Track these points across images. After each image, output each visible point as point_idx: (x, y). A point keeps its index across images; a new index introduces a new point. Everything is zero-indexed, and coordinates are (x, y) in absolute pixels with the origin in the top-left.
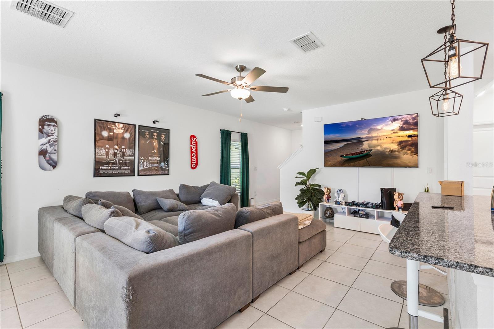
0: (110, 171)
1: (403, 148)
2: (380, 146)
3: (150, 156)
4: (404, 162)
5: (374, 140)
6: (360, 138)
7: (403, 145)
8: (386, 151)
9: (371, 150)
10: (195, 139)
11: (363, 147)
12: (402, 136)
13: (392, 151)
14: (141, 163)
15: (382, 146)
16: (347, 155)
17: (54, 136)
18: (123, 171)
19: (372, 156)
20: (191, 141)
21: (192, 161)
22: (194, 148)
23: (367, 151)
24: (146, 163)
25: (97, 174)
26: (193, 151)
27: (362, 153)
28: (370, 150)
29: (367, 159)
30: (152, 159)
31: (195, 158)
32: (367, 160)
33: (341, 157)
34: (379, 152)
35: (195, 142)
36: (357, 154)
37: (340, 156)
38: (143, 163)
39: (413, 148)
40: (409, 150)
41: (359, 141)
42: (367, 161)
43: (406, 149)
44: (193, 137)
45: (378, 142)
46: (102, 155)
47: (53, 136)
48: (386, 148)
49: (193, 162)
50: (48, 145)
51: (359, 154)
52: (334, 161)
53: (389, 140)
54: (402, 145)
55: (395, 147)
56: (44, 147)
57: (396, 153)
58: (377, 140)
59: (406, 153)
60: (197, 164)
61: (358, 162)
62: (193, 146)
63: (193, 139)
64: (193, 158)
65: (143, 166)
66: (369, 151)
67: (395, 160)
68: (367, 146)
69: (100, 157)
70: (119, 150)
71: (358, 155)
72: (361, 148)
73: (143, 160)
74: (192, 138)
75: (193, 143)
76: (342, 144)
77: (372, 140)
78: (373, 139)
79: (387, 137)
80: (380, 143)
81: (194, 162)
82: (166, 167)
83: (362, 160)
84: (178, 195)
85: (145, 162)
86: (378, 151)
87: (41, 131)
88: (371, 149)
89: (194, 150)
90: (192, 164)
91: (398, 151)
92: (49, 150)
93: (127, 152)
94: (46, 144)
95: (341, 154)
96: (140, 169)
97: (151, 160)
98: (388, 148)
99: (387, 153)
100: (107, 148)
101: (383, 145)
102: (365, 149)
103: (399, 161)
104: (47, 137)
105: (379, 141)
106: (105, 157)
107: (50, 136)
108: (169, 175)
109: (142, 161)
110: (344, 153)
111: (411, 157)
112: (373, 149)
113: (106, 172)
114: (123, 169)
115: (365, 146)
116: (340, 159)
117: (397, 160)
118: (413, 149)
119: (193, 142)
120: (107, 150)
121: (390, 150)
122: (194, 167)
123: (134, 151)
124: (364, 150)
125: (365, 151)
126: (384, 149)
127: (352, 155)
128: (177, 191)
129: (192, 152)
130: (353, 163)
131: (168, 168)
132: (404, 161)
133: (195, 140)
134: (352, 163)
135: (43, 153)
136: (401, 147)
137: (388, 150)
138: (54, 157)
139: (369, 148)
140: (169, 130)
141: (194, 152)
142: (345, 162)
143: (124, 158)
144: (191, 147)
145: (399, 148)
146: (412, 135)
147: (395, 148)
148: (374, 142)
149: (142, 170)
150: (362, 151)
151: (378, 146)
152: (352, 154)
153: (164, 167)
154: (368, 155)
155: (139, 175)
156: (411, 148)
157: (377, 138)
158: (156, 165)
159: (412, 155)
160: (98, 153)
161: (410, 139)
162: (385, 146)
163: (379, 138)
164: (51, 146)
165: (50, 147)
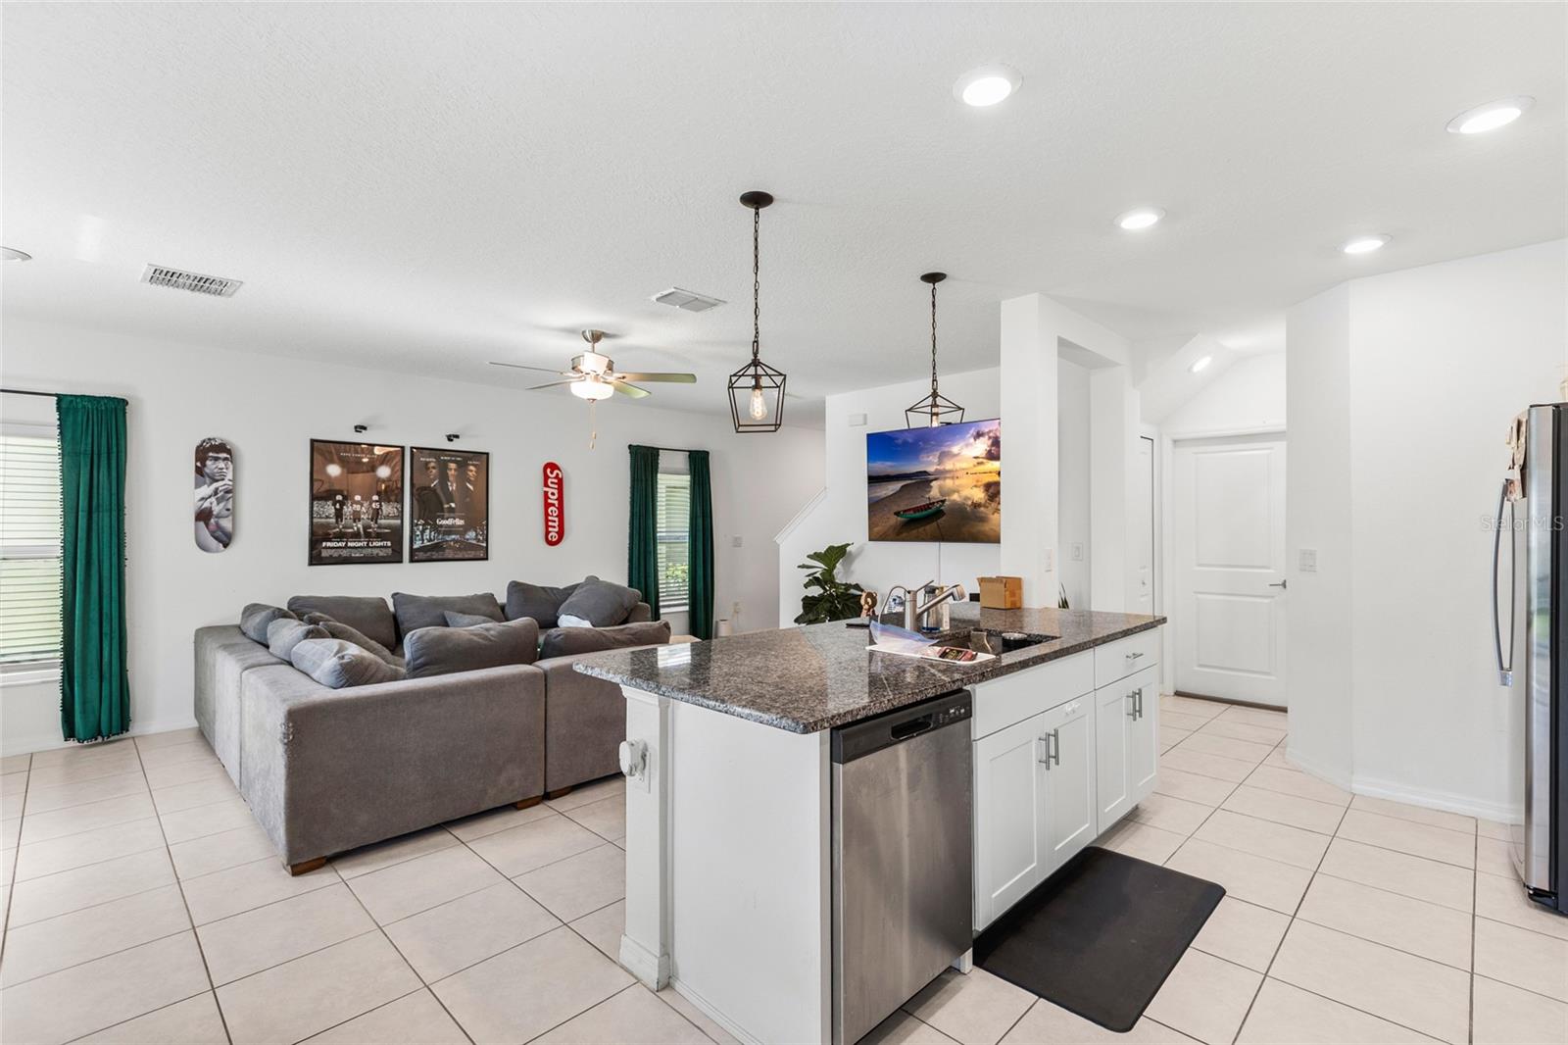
0: (344, 551)
1: (992, 498)
2: (958, 492)
3: (439, 517)
4: (994, 530)
5: (949, 477)
6: (920, 472)
8: (968, 505)
9: (943, 501)
10: (556, 472)
11: (932, 493)
12: (989, 473)
13: (975, 506)
14: (418, 533)
15: (961, 492)
16: (907, 511)
17: (226, 482)
18: (375, 551)
19: (945, 514)
20: (546, 477)
21: (547, 526)
22: (553, 494)
23: (938, 502)
24: (431, 532)
25: (315, 559)
26: (549, 501)
27: (929, 509)
28: (942, 501)
29: (937, 521)
30: (444, 522)
31: (556, 519)
32: (937, 524)
33: (896, 516)
34: (957, 507)
35: (556, 481)
36: (921, 511)
37: (895, 514)
38: (423, 532)
41: (923, 480)
42: (938, 526)
43: (995, 501)
44: (552, 466)
45: (955, 483)
46: (327, 517)
47: (223, 480)
48: (967, 498)
49: (550, 529)
50: (213, 499)
51: (926, 510)
52: (884, 525)
53: (969, 480)
54: (990, 491)
55: (979, 495)
56: (206, 504)
57: (981, 509)
58: (953, 478)
59: (997, 510)
60: (561, 534)
61: (923, 528)
62: (550, 491)
63: (552, 473)
64: (550, 518)
65: (423, 540)
66: (941, 503)
67: (979, 524)
68: (938, 492)
69: (323, 520)
70: (366, 504)
71: (923, 513)
72: (926, 496)
73: (423, 525)
74: (549, 470)
75: (552, 483)
76: (897, 486)
77: (945, 478)
79: (967, 473)
80: (959, 487)
81: (554, 527)
82: (479, 540)
83: (929, 523)
84: (503, 608)
85: (428, 531)
86: (954, 503)
87: (199, 471)
88: (944, 498)
89: (553, 500)
90: (547, 533)
91: (983, 506)
92: (216, 509)
93: (383, 508)
94: (210, 497)
95: (896, 509)
96: (415, 546)
97: (441, 526)
98: (969, 498)
99: (969, 509)
100: (339, 501)
101: (963, 491)
102: (933, 498)
103: (985, 528)
104: (211, 484)
105: (957, 482)
106: (334, 520)
107: (217, 481)
108: (487, 559)
109: (421, 527)
110: (902, 507)
112: (947, 498)
113: (336, 555)
114: (375, 547)
115: (935, 491)
116: (893, 520)
117: (983, 524)
119: (550, 480)
120: (338, 506)
121: (973, 502)
122: (554, 540)
123: (399, 506)
124: (933, 501)
125: (933, 504)
126: (964, 499)
127: (915, 512)
128: (502, 598)
129: (547, 505)
130: (916, 531)
131: (484, 545)
132: (994, 528)
133: (557, 474)
134: (914, 529)
135: (203, 516)
136: (989, 496)
137: (970, 502)
138: (226, 524)
139: (941, 495)
140: (487, 454)
141: (553, 505)
142: (903, 526)
143: (376, 523)
144: (546, 493)
145: (986, 497)
147: (979, 499)
148: (949, 483)
149: (418, 550)
150: (930, 504)
151: (954, 491)
152: (914, 510)
153: (474, 542)
154: (939, 513)
155: (412, 560)
157: (952, 474)
158: (453, 537)
160: (318, 513)
162: (966, 492)
163: (957, 474)
164: (219, 501)
165: (218, 504)
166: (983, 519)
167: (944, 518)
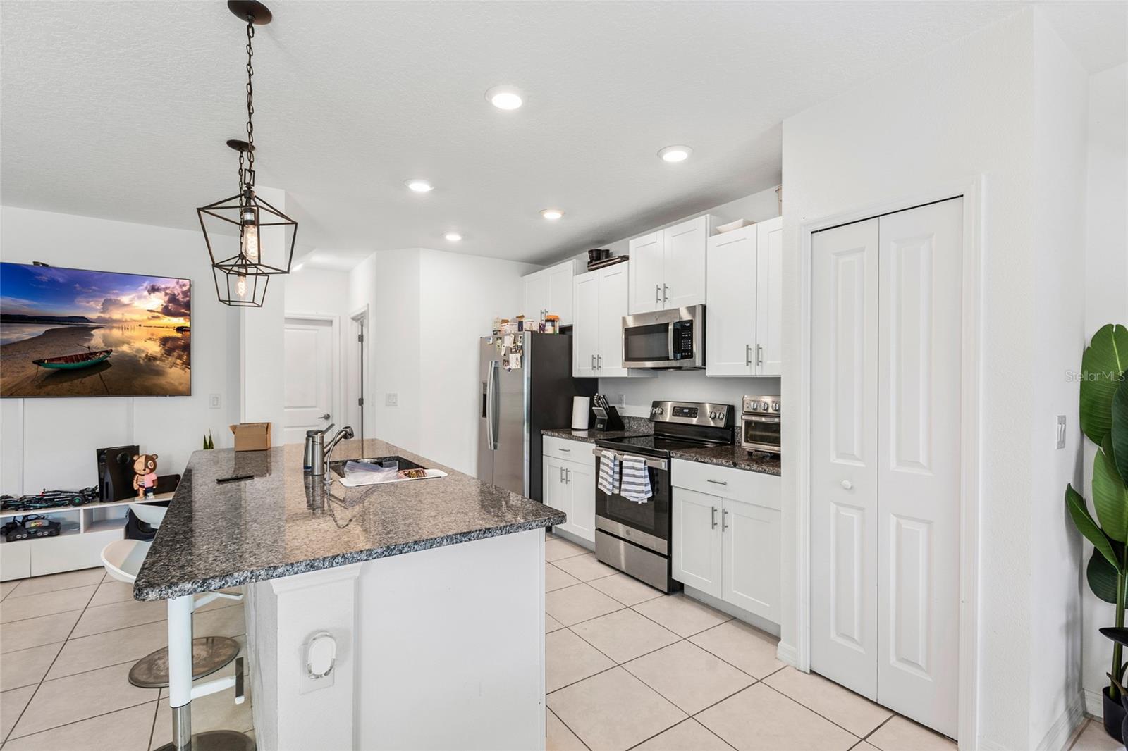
1: (169, 352)
2: (129, 343)
4: (171, 383)
5: (116, 328)
6: (83, 318)
7: (169, 345)
8: (140, 357)
9: (109, 352)
12: (167, 327)
13: (151, 359)
15: (132, 344)
16: (52, 360)
19: (111, 366)
23: (101, 353)
27: (90, 359)
28: (107, 352)
29: (101, 373)
32: (100, 375)
33: (36, 366)
34: (127, 359)
36: (78, 361)
37: (34, 362)
39: (186, 354)
40: (179, 359)
41: (82, 327)
42: (101, 378)
43: (173, 356)
45: (123, 334)
48: (139, 351)
51: (83, 360)
52: (16, 375)
53: (144, 333)
54: (167, 345)
55: (154, 348)
57: (158, 362)
58: (122, 328)
59: (175, 364)
61: (80, 380)
66: (105, 354)
67: (155, 377)
68: (101, 341)
71: (82, 363)
72: (86, 345)
76: (40, 330)
77: (111, 328)
78: (115, 325)
79: (140, 325)
80: (129, 338)
83: (89, 375)
86: (124, 355)
88: (109, 349)
91: (161, 360)
95: (37, 357)
98: (143, 351)
99: (142, 362)
101: (134, 343)
102: (95, 348)
103: (162, 381)
105: (127, 333)
110: (47, 354)
111: (182, 372)
112: (113, 349)
115: (97, 339)
116: (32, 370)
117: (160, 377)
118: (185, 357)
121: (147, 355)
124: (95, 350)
125: (95, 353)
126: (136, 352)
127: (67, 362)
130: (69, 383)
132: (172, 381)
134: (66, 381)
136: (166, 350)
137: (143, 355)
139: (105, 345)
142: (47, 378)
145: (163, 351)
146: (182, 327)
147: (156, 352)
148: (116, 333)
150: (91, 354)
151: (123, 343)
152: (68, 359)
154: (103, 364)
156: (182, 353)
157: (122, 325)
159: (183, 369)
161: (179, 335)
162: (139, 344)
163: (126, 325)
166: (159, 373)
167: (109, 370)
